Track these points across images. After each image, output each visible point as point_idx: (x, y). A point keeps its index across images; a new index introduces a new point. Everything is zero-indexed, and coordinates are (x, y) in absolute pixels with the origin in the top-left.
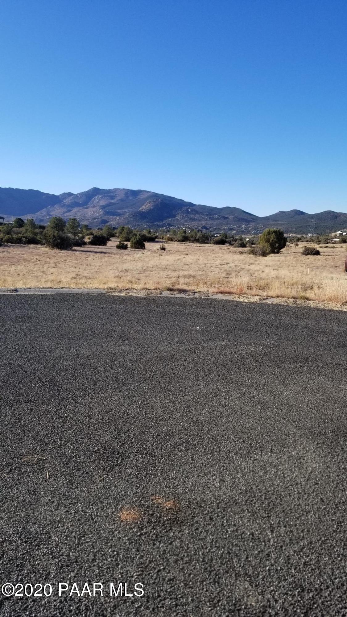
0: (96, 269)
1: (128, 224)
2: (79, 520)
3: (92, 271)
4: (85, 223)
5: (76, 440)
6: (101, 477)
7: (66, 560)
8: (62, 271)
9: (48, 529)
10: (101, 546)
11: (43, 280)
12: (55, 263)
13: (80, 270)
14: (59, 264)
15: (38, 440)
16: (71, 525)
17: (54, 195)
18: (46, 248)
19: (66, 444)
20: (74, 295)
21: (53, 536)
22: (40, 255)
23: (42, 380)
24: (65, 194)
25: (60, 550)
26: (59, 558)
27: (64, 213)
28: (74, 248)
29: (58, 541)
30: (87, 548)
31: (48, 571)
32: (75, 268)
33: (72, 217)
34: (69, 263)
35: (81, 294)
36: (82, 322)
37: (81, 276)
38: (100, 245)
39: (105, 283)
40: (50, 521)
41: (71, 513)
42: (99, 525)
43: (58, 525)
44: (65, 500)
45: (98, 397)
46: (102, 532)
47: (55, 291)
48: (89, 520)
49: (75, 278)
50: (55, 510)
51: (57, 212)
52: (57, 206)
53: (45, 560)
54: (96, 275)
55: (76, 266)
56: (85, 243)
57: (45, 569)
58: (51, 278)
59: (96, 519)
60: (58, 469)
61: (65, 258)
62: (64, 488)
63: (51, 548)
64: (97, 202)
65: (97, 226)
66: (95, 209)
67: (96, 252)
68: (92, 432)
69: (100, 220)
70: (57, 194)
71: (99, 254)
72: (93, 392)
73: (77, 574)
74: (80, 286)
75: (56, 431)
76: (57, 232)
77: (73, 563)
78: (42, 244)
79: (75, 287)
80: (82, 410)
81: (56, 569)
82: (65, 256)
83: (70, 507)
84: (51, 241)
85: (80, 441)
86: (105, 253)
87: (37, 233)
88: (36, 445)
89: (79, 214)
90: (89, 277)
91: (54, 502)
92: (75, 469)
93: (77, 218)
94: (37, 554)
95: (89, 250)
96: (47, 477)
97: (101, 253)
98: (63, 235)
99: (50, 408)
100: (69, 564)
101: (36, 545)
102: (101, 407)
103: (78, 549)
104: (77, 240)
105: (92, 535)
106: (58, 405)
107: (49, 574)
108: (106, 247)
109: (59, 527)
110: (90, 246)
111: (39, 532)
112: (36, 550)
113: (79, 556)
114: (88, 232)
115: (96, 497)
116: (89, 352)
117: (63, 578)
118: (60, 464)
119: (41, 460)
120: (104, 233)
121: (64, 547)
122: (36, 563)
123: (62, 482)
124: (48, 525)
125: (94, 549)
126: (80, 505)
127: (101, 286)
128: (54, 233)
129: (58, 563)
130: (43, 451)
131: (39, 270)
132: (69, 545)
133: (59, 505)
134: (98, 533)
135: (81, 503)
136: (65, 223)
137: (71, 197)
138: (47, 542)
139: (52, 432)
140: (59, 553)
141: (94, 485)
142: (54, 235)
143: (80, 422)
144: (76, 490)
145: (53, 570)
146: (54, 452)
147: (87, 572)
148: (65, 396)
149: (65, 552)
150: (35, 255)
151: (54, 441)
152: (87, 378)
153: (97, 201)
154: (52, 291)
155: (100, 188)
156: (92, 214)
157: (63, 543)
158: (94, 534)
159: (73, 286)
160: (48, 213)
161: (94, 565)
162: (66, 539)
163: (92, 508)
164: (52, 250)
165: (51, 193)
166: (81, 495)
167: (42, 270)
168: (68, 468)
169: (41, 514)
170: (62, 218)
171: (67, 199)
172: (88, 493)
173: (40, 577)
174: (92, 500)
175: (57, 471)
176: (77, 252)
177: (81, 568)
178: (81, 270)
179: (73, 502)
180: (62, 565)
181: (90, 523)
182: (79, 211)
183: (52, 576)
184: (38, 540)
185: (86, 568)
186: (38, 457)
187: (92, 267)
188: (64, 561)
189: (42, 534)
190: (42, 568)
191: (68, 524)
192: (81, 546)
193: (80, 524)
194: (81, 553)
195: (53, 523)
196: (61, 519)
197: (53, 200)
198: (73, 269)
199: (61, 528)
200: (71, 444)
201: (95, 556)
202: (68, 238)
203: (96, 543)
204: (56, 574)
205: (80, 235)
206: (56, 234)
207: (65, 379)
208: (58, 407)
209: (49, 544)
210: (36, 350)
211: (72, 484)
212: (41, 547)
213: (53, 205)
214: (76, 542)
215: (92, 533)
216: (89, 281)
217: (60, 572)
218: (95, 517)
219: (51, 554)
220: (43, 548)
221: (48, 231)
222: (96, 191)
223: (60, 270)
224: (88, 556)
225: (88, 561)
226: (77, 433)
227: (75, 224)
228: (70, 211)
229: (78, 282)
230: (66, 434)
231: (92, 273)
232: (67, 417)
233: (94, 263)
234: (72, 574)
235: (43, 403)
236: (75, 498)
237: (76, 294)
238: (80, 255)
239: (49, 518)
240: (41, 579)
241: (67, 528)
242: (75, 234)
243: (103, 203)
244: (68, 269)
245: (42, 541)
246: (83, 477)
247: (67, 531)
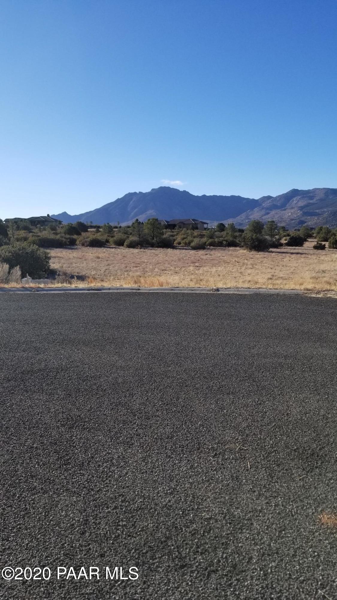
0: (292, 270)
2: (279, 513)
3: (288, 272)
4: (283, 225)
5: (275, 436)
6: (300, 476)
7: (267, 549)
8: (258, 271)
9: (250, 516)
10: (301, 543)
11: (241, 280)
12: (252, 264)
13: (276, 271)
14: (256, 265)
15: (240, 431)
16: (272, 517)
17: (253, 199)
18: (244, 250)
19: (266, 439)
20: (271, 295)
21: (255, 524)
22: (238, 257)
23: (243, 375)
24: (264, 197)
25: (262, 539)
26: (261, 545)
27: (263, 216)
28: (271, 249)
29: (260, 530)
30: (288, 543)
31: (250, 555)
32: (271, 269)
33: (270, 220)
34: (265, 265)
35: (278, 295)
36: (279, 322)
37: (276, 277)
38: (296, 246)
39: (301, 284)
40: (252, 508)
41: (272, 506)
42: (299, 523)
43: (259, 514)
44: (265, 491)
45: (296, 397)
46: (302, 530)
47: (253, 291)
48: (289, 516)
49: (271, 279)
50: (256, 499)
51: (256, 215)
52: (256, 209)
53: (248, 545)
54: (292, 276)
55: (272, 267)
56: (281, 245)
57: (248, 553)
58: (249, 278)
59: (296, 516)
60: (259, 461)
61: (261, 260)
62: (265, 480)
63: (253, 535)
64: (296, 204)
65: (294, 227)
66: (292, 211)
67: (292, 253)
68: (291, 431)
69: (298, 221)
71: (295, 255)
72: (291, 391)
73: (278, 565)
74: (277, 287)
75: (256, 424)
76: (255, 235)
77: (274, 553)
78: (240, 247)
79: (271, 287)
80: (280, 408)
81: (258, 556)
82: (261, 258)
83: (270, 500)
84: (249, 243)
85: (279, 437)
86: (302, 254)
87: (237, 236)
88: (238, 435)
89: (277, 216)
90: (284, 278)
91: (255, 491)
92: (274, 464)
93: (274, 220)
94: (241, 537)
95: (285, 251)
96: (248, 467)
97: (298, 253)
98: (261, 238)
99: (250, 402)
100: (270, 553)
101: (239, 529)
102: (300, 407)
103: (278, 541)
104: (274, 242)
105: (293, 530)
106: (257, 399)
107: (251, 558)
108: (302, 248)
109: (260, 516)
110: (286, 247)
111: (242, 517)
112: (239, 533)
113: (279, 548)
114: (285, 234)
115: (296, 495)
116: (286, 351)
117: (265, 565)
118: (260, 457)
119: (242, 450)
120: (301, 233)
121: (265, 536)
122: (240, 545)
123: (263, 474)
124: (250, 512)
125: (294, 544)
126: (280, 499)
127: (297, 287)
128: (253, 235)
129: (260, 550)
130: (244, 441)
131: (237, 271)
132: (270, 535)
133: (260, 495)
134: (298, 531)
135: (281, 498)
136: (263, 225)
137: (270, 201)
138: (249, 528)
139: (252, 424)
140: (260, 540)
141: (294, 483)
142: (252, 238)
143: (279, 420)
144: (276, 484)
145: (255, 555)
146: (254, 444)
147: (287, 565)
148: (264, 392)
149: (266, 541)
150: (234, 257)
151: (254, 434)
152: (284, 377)
153: (295, 202)
154: (249, 291)
155: (299, 189)
156: (290, 216)
157: (264, 532)
158: (294, 531)
159: (270, 286)
160: (247, 217)
161: (294, 561)
162: (267, 529)
163: (292, 504)
164: (250, 252)
165: (251, 198)
166: (281, 490)
167: (240, 271)
168: (268, 461)
169: (243, 500)
170: (261, 220)
171: (266, 203)
172: (288, 489)
173: (243, 559)
174: (292, 497)
175: (258, 462)
176: (274, 254)
177: (282, 560)
178: (277, 271)
179: (273, 495)
180: (264, 553)
181: (290, 519)
182: (276, 213)
183: (255, 561)
184: (241, 524)
185: (286, 561)
186: (239, 447)
187: (288, 268)
188: (266, 550)
189: (244, 519)
190: (245, 551)
191: (269, 515)
192: (281, 539)
193: (280, 518)
194: (282, 545)
195: (255, 511)
196: (262, 508)
197: (252, 204)
198: (269, 270)
199: (262, 517)
200: (270, 439)
201: (295, 552)
202: (266, 239)
203: (296, 539)
204: (258, 560)
205: (277, 237)
206: (254, 237)
207: (264, 376)
208: (258, 402)
209: (251, 530)
210: (236, 346)
211: (272, 478)
212: (244, 531)
213: (252, 209)
214: (277, 534)
215: (292, 529)
216: (285, 282)
217: (261, 559)
218: (295, 515)
219: (254, 539)
220: (245, 532)
221: (246, 234)
222: (295, 193)
223: (257, 271)
224: (288, 550)
225: (288, 555)
226: (276, 429)
227: (273, 226)
228: (268, 213)
229: (274, 282)
230: (265, 428)
231: (288, 274)
232: (266, 413)
233: (290, 264)
234: (273, 564)
235: (243, 396)
236: (275, 491)
237: (273, 295)
238: (276, 256)
239: (250, 506)
240: (244, 561)
241: (268, 519)
242: (272, 236)
243: (301, 204)
244: (264, 271)
245: (244, 526)
246: (283, 473)
247: (268, 522)
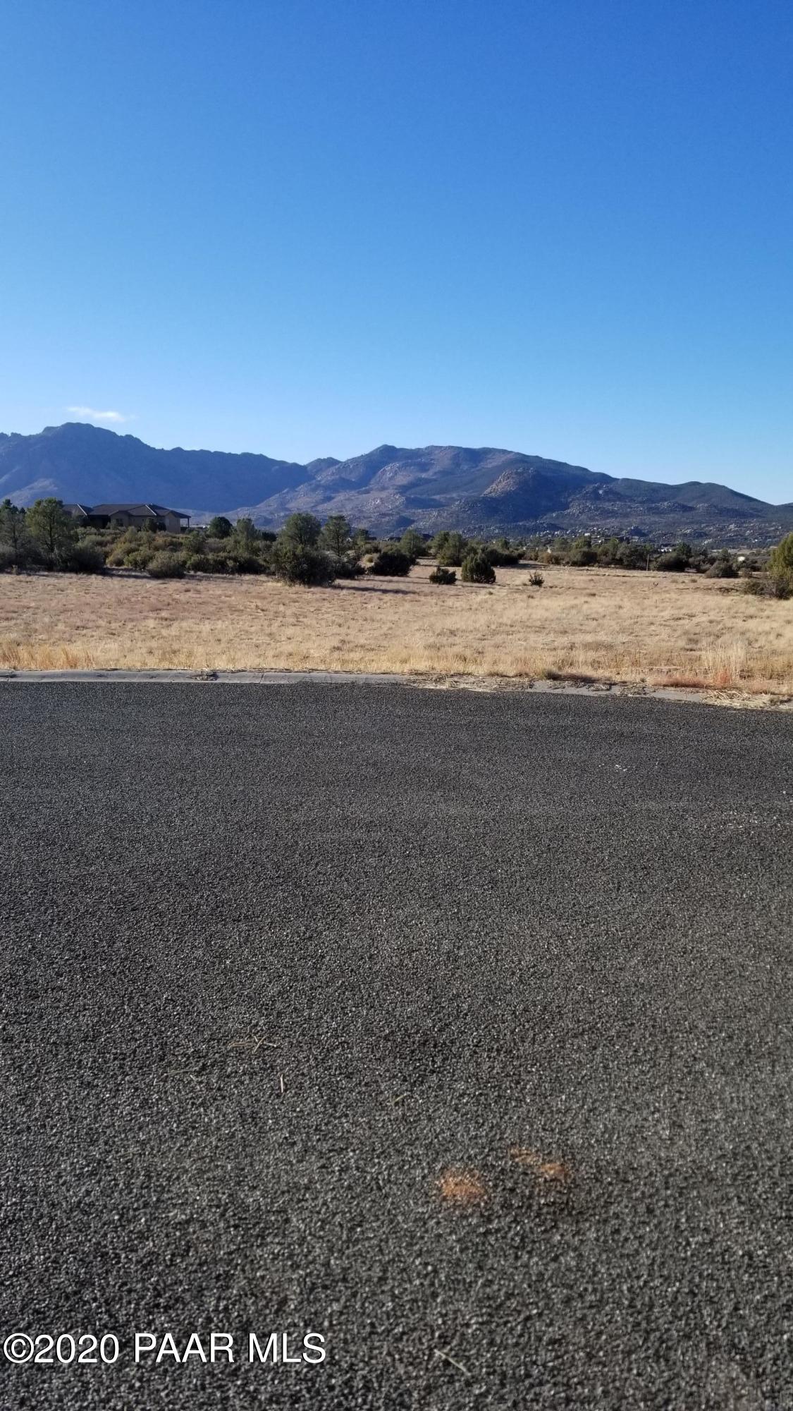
0: (385, 629)
1: (456, 525)
2: (350, 1188)
3: (376, 633)
4: (363, 525)
5: (342, 1008)
6: (397, 1096)
7: (322, 1274)
8: (310, 632)
9: (283, 1203)
10: (397, 1249)
11: (270, 653)
12: (296, 616)
13: (349, 631)
14: (305, 617)
15: (262, 1005)
16: (332, 1199)
17: (295, 465)
18: (278, 581)
19: (322, 1018)
20: (338, 687)
21: (295, 1220)
22: (264, 598)
23: (273, 873)
24: (319, 461)
25: (309, 1252)
26: (307, 1267)
27: (317, 504)
28: (338, 582)
29: (305, 1231)
30: (368, 1252)
31: (282, 1295)
32: (340, 626)
33: (334, 514)
34: (326, 616)
35: (353, 685)
36: (354, 747)
37: (352, 645)
38: (393, 575)
39: (405, 661)
40: (288, 1184)
41: (333, 1172)
42: (393, 1203)
43: (304, 1195)
44: (319, 1140)
45: (391, 915)
46: (400, 1218)
47: (296, 677)
48: (372, 1190)
49: (338, 649)
50: (299, 1162)
51: (302, 502)
52: (302, 488)
53: (277, 1271)
54: (385, 643)
55: (341, 621)
56: (361, 572)
57: (277, 1290)
58: (288, 648)
59: (387, 1188)
60: (305, 1071)
61: (316, 605)
62: (318, 1114)
63: (290, 1245)
64: (390, 479)
65: (388, 532)
66: (384, 494)
67: (385, 591)
68: (377, 994)
69: (396, 517)
70: (303, 461)
71: (391, 594)
72: (380, 904)
73: (346, 1307)
74: (350, 667)
75: (299, 986)
76: (300, 546)
77: (337, 1282)
78: (268, 575)
79: (339, 668)
80: (355, 943)
81: (301, 1293)
82: (317, 600)
83: (329, 1158)
84: (288, 566)
85: (351, 1011)
86: (405, 593)
87: (259, 550)
88: (257, 1015)
89: (349, 506)
90: (369, 647)
91: (294, 1143)
92: (340, 1074)
93: (344, 514)
94: (260, 1256)
95: (369, 586)
96: (280, 1088)
97: (397, 592)
98: (315, 553)
99: (287, 936)
100: (328, 1283)
101: (258, 1236)
102: (398, 938)
103: (347, 1252)
104: (344, 564)
105: (379, 1223)
106: (303, 928)
107: (284, 1301)
108: (407, 579)
109: (306, 1200)
110: (372, 577)
111: (263, 1208)
112: (258, 1246)
113: (349, 1268)
114: (368, 546)
115: (387, 1140)
116: (371, 814)
117: (316, 1313)
118: (308, 1061)
119: (267, 1049)
120: (403, 547)
121: (318, 1245)
122: (258, 1274)
123: (314, 1101)
124: (283, 1193)
125: (383, 1254)
126: (351, 1154)
127: (397, 668)
128: (295, 548)
129: (305, 1280)
130: (272, 1029)
131: (262, 630)
132: (328, 1241)
133: (306, 1151)
134: (391, 1222)
135: (354, 1151)
136: (320, 526)
137: (333, 469)
138: (281, 1231)
139: (291, 987)
140: (306, 1256)
141: (384, 1113)
142: (294, 554)
143: (352, 970)
144: (344, 1120)
145: (295, 1293)
146: (295, 1032)
147: (367, 1305)
148: (318, 909)
149: (319, 1256)
150: (254, 597)
151: (295, 1009)
152: (365, 873)
153: (389, 475)
154: (289, 678)
155: (398, 446)
156: (378, 506)
157: (314, 1236)
158: (382, 1223)
159: (336, 666)
160: (283, 506)
161: (383, 1292)
162: (322, 1228)
163: (379, 1163)
164: (290, 586)
165: (290, 460)
166: (354, 1133)
167: (268, 631)
168: (326, 1069)
169: (268, 1167)
170: (313, 514)
171: (324, 474)
172: (370, 1128)
173: (266, 1307)
174: (378, 1145)
175: (303, 1074)
176: (345, 592)
177: (354, 1295)
178: (353, 632)
179: (336, 1147)
180: (313, 1284)
181: (373, 1197)
182: (348, 499)
183: (292, 1307)
184: (262, 1225)
185: (365, 1295)
186: (260, 1043)
187: (376, 625)
188: (318, 1277)
189: (269, 1211)
190: (270, 1287)
191: (326, 1194)
192: (354, 1246)
193: (352, 1197)
194: (356, 1261)
195: (294, 1190)
196: (310, 1182)
197: (292, 475)
198: (335, 629)
199: (310, 1202)
200: (332, 1018)
201: (385, 1271)
202: (325, 558)
203: (387, 1242)
204: (301, 1303)
205: (351, 553)
206: (298, 552)
207: (319, 873)
208: (305, 933)
209: (284, 1236)
210: (257, 806)
211: (335, 1107)
212: (269, 1240)
213: (294, 486)
214: (344, 1237)
215: (378, 1219)
216: (370, 655)
217: (308, 1299)
218: (385, 1185)
219: (291, 1256)
220: (272, 1242)
221: (281, 544)
222: (388, 454)
223: (307, 632)
224: (369, 1269)
225: (369, 1279)
226: (344, 993)
227: (341, 529)
228: (329, 499)
229: (346, 657)
230: (320, 994)
231: (375, 638)
232: (323, 957)
233: (383, 616)
234: (335, 1306)
235: (272, 923)
236: (341, 1138)
237: (342, 685)
238: (350, 598)
239: (285, 1178)
240: (268, 1311)
241: (325, 1203)
242: (340, 550)
243: (402, 479)
244: (323, 630)
245: (269, 1228)
246: (359, 1093)
247: (323, 1210)
